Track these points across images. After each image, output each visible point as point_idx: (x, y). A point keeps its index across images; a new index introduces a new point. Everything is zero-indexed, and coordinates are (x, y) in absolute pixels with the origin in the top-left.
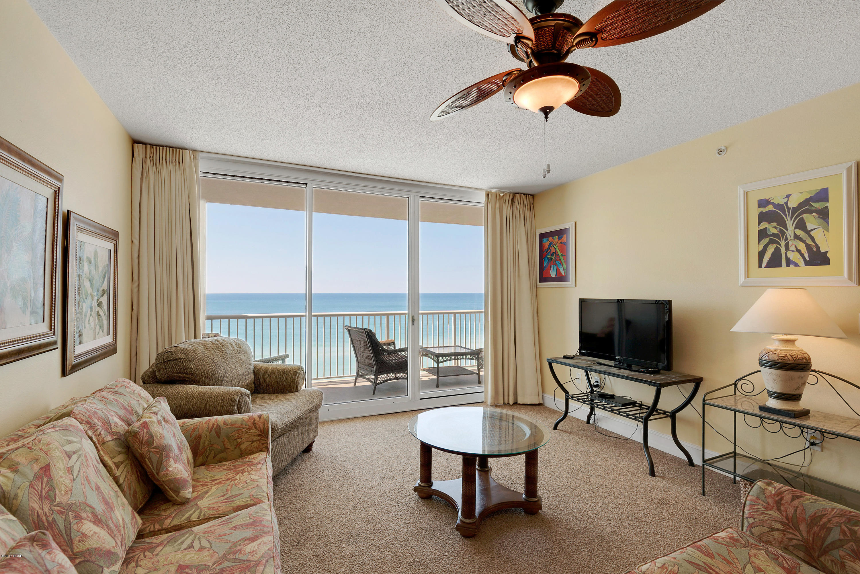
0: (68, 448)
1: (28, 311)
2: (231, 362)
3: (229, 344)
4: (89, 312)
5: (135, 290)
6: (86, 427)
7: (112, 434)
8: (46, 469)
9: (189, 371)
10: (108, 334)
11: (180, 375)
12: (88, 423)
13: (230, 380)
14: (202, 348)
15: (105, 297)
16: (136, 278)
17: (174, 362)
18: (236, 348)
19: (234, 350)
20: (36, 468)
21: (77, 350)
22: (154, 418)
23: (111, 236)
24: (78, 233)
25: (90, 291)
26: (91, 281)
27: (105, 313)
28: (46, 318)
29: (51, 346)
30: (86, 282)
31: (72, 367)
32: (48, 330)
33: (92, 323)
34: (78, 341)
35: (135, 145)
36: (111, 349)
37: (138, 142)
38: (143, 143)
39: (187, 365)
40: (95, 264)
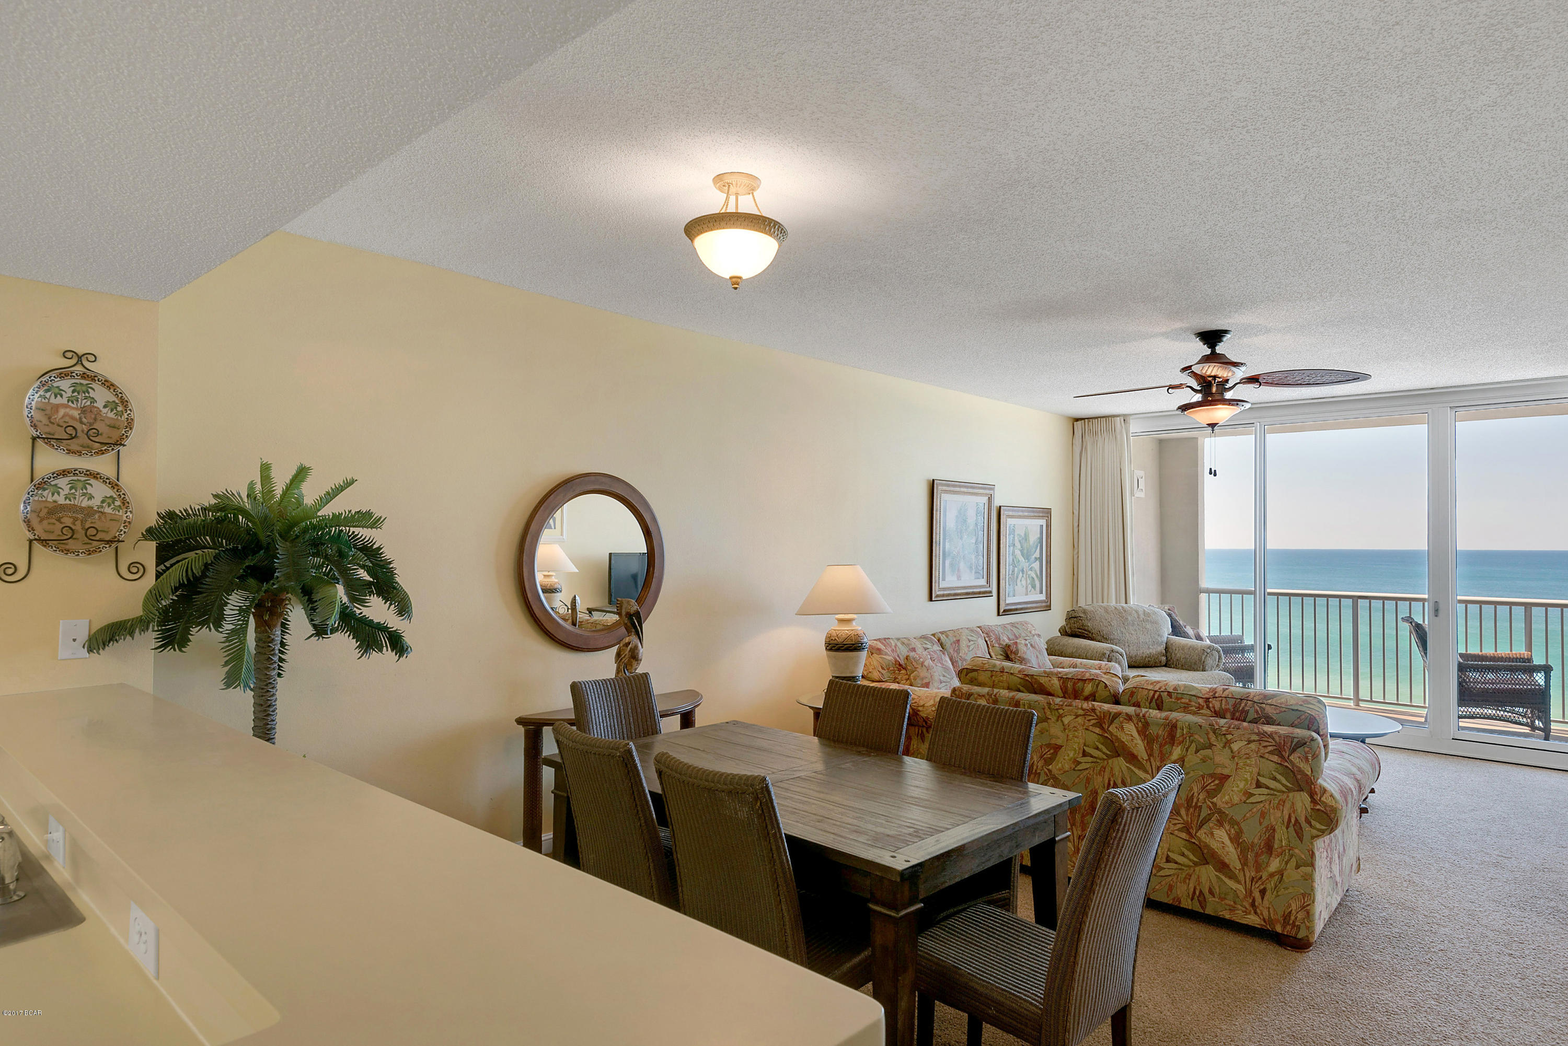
0: (970, 638)
1: (973, 572)
2: (1131, 628)
3: (1133, 612)
4: (1021, 574)
5: (1076, 557)
6: (985, 635)
7: (1000, 644)
9: (1086, 628)
10: (1041, 593)
11: (1080, 630)
12: (987, 634)
13: (1127, 644)
14: (1103, 611)
15: (1038, 563)
16: (1076, 546)
17: (1075, 619)
18: (1142, 616)
19: (1138, 617)
20: (955, 639)
21: (1009, 600)
22: (1023, 642)
23: (1041, 515)
24: (1008, 519)
25: (1021, 559)
26: (1022, 551)
27: (1037, 576)
28: (985, 576)
29: (988, 594)
30: (1018, 552)
31: (1004, 611)
32: (986, 584)
33: (1024, 582)
34: (1011, 594)
35: (1075, 423)
36: (1044, 604)
37: (1077, 420)
38: (1081, 419)
39: (1086, 623)
40: (1026, 537)
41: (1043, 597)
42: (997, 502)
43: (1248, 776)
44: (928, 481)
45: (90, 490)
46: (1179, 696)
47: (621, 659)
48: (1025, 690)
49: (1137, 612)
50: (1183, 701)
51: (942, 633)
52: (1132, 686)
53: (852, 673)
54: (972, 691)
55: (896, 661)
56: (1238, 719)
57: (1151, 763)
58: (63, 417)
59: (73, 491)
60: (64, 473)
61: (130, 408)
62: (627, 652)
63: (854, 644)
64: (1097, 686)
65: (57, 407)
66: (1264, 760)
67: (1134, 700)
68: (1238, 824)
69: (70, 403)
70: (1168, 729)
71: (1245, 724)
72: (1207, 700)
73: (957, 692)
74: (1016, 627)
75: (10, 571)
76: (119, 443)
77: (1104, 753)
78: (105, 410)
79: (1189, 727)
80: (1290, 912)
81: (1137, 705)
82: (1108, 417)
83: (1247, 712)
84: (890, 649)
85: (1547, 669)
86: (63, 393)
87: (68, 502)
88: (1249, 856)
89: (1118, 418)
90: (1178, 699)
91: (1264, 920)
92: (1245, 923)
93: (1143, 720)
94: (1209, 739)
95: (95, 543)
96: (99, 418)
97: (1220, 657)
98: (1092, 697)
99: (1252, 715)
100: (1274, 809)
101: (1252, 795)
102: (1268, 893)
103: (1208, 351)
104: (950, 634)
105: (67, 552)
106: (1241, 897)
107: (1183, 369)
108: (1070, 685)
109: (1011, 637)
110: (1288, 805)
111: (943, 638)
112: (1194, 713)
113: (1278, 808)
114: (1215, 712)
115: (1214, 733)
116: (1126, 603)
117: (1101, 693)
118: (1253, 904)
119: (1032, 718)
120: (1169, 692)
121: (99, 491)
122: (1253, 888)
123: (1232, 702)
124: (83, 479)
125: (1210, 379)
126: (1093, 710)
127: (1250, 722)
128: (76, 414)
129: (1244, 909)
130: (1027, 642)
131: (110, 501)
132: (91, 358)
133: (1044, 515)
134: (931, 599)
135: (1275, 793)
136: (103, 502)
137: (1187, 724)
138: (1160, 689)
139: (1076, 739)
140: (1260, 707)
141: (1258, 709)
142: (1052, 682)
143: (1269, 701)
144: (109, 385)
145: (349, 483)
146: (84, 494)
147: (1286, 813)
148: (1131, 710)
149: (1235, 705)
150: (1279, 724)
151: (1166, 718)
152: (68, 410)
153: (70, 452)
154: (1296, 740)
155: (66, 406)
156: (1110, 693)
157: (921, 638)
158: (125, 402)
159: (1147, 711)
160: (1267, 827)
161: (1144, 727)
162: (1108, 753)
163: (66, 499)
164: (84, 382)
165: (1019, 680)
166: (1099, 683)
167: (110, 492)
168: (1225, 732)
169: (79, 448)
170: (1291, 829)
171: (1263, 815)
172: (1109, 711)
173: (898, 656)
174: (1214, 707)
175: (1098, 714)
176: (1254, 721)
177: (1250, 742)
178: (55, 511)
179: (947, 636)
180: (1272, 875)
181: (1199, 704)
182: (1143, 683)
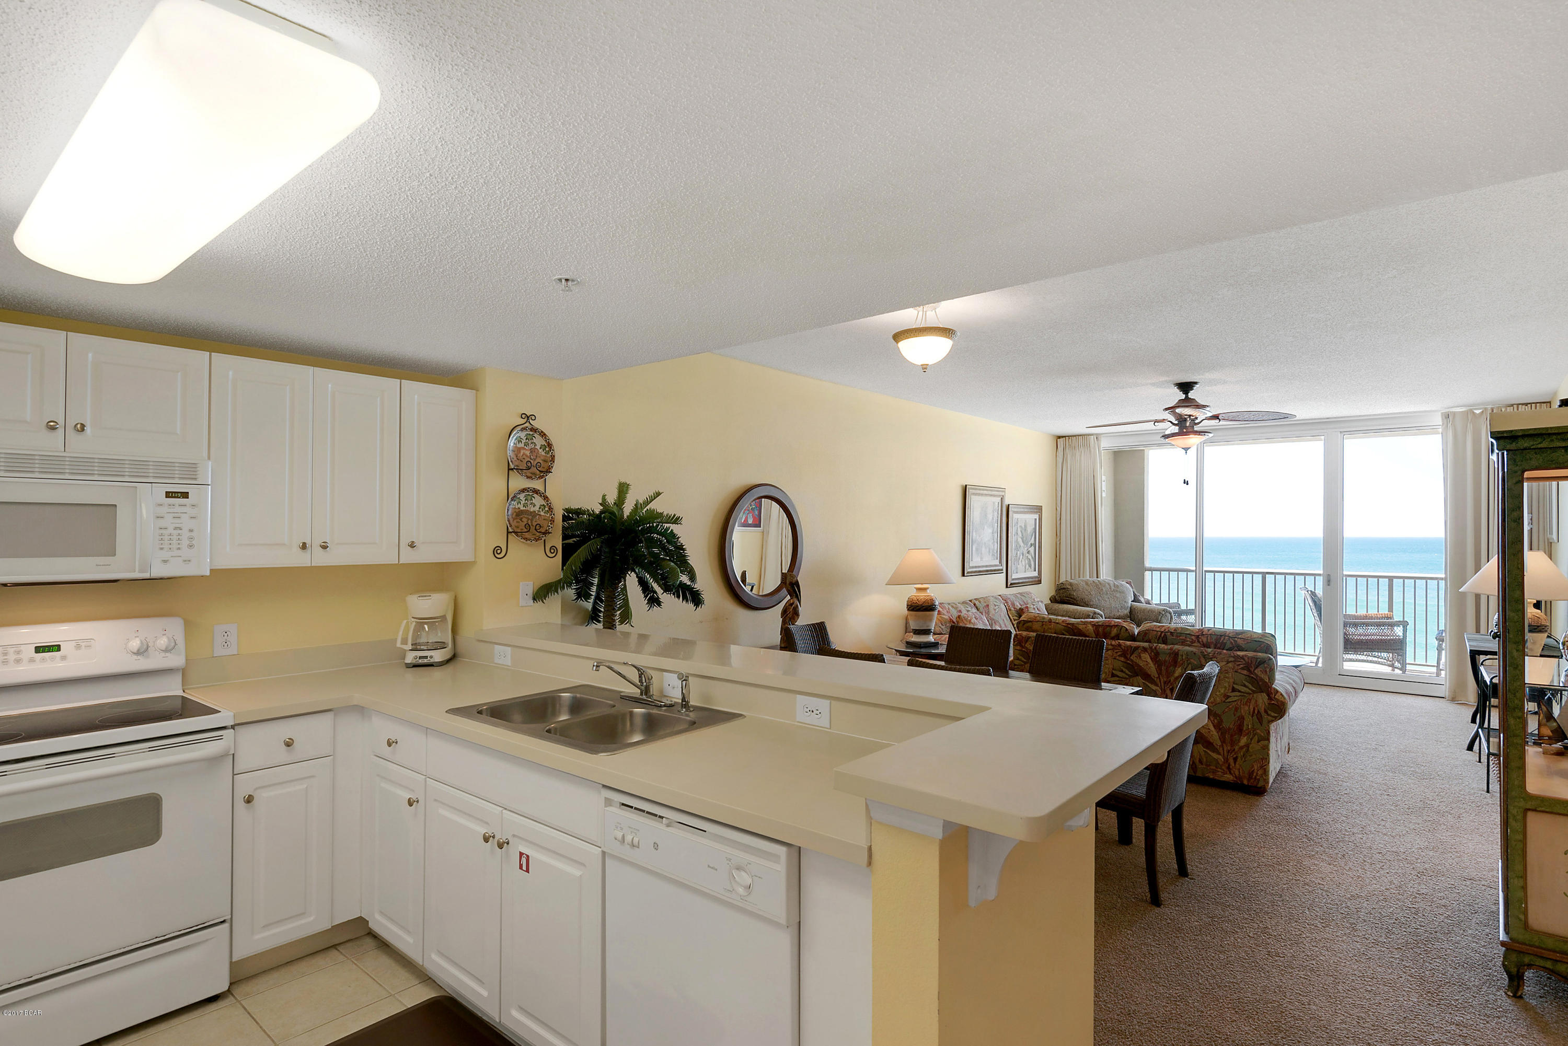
0: (995, 603)
1: (991, 554)
2: (1105, 596)
3: (1107, 584)
4: (1021, 557)
5: (1058, 543)
6: (1005, 602)
8: (988, 606)
9: (1072, 596)
10: (1035, 570)
11: (1067, 598)
12: (1005, 600)
13: (1103, 608)
14: (1082, 584)
15: (1033, 547)
16: (1058, 535)
17: (1064, 590)
18: (1113, 588)
19: (1110, 588)
20: (985, 604)
21: (1014, 576)
22: (1032, 606)
23: (1035, 511)
24: (1014, 515)
25: (1022, 544)
26: (1022, 539)
27: (1032, 557)
28: (999, 558)
29: (998, 571)
30: (1020, 540)
31: (1011, 584)
32: (998, 563)
33: (1023, 563)
34: (1015, 572)
35: (1058, 440)
36: (1037, 579)
37: (1059, 437)
38: (1063, 437)
39: (1072, 593)
40: (1025, 529)
41: (1036, 574)
42: (1007, 502)
43: (1226, 685)
44: (962, 486)
45: (534, 501)
46: (1178, 635)
47: (788, 615)
48: (1067, 634)
49: (1109, 584)
50: (1181, 637)
51: (976, 599)
52: (1145, 629)
53: (928, 626)
54: (1030, 635)
55: (951, 619)
56: (1219, 648)
57: (1160, 679)
58: (522, 456)
59: (526, 501)
60: (523, 490)
61: (553, 448)
62: (791, 610)
63: (930, 606)
64: (1120, 630)
65: (520, 449)
66: (1237, 674)
67: (1146, 638)
68: (1219, 716)
69: (525, 447)
70: (1172, 656)
71: (1225, 651)
72: (1198, 637)
73: (1019, 637)
74: (1024, 596)
75: (499, 551)
76: (548, 471)
77: (1127, 674)
78: (540, 450)
79: (1187, 654)
80: (1253, 771)
81: (1149, 641)
82: (1084, 435)
83: (1225, 644)
84: (945, 611)
85: (1404, 624)
86: (522, 440)
87: (524, 508)
88: (1226, 736)
89: (1092, 437)
90: (1177, 636)
91: (1236, 777)
92: (1224, 780)
93: (1155, 651)
94: (1200, 661)
95: (538, 534)
96: (538, 455)
97: (1171, 617)
98: (1117, 637)
99: (1228, 645)
100: (1243, 705)
101: (1229, 697)
102: (1239, 759)
103: (1183, 397)
104: (981, 600)
105: (526, 539)
106: (1221, 763)
107: (1166, 409)
108: (1101, 630)
109: (1022, 603)
110: (1253, 702)
111: (977, 603)
112: (1189, 646)
113: (1246, 704)
114: (1203, 644)
115: (1204, 657)
116: (1097, 578)
117: (1123, 634)
118: (1229, 768)
119: (1104, 644)
120: (1171, 632)
121: (538, 501)
122: (1229, 757)
123: (1214, 637)
124: (531, 494)
125: (1186, 417)
126: (1120, 645)
127: (1227, 650)
128: (528, 453)
129: (1223, 771)
130: (1035, 607)
131: (542, 507)
132: (533, 418)
133: (1038, 511)
134: (963, 575)
135: (1245, 695)
136: (540, 508)
137: (1185, 652)
138: (1165, 630)
139: (1107, 666)
140: (1234, 640)
141: (1233, 641)
142: (1088, 628)
143: (1240, 636)
144: (543, 434)
145: (658, 494)
146: (531, 504)
147: (1252, 707)
148: (1146, 645)
149: (1216, 640)
150: (1246, 651)
151: (1171, 649)
152: (524, 451)
153: (528, 477)
154: (1259, 660)
155: (524, 448)
156: (1129, 634)
157: (963, 603)
158: (550, 445)
159: (1157, 645)
160: (1239, 717)
161: (1155, 656)
162: (1130, 673)
163: (524, 506)
164: (531, 433)
165: (1063, 627)
166: (1121, 628)
167: (543, 503)
168: (1211, 657)
169: (530, 475)
170: (1255, 717)
171: (1236, 709)
172: (1131, 646)
173: (951, 616)
174: (1203, 641)
175: (1123, 648)
176: (1229, 649)
177: (1228, 662)
178: (519, 514)
179: (980, 602)
180: (1241, 748)
181: (1192, 639)
182: (1153, 627)
